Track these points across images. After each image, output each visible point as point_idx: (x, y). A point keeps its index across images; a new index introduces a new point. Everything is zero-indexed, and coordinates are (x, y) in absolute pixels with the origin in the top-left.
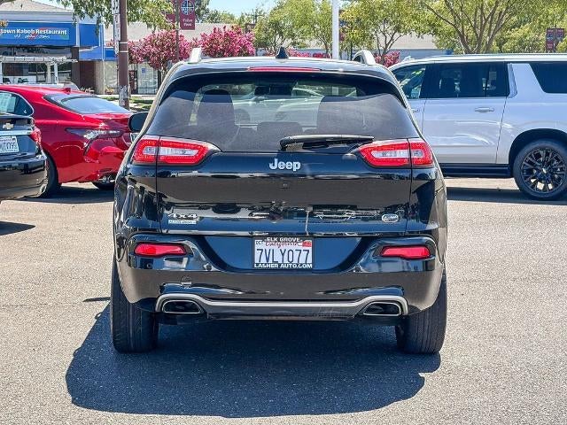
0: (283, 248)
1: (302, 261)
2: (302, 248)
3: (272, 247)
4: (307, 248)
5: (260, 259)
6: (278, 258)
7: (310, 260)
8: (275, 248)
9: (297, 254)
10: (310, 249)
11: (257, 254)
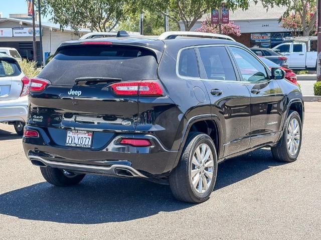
0: (79, 136)
1: (86, 143)
2: (87, 137)
3: (74, 135)
4: (89, 137)
5: (69, 141)
6: (76, 142)
7: (90, 144)
8: (76, 135)
9: (84, 139)
10: (91, 137)
11: (68, 138)
